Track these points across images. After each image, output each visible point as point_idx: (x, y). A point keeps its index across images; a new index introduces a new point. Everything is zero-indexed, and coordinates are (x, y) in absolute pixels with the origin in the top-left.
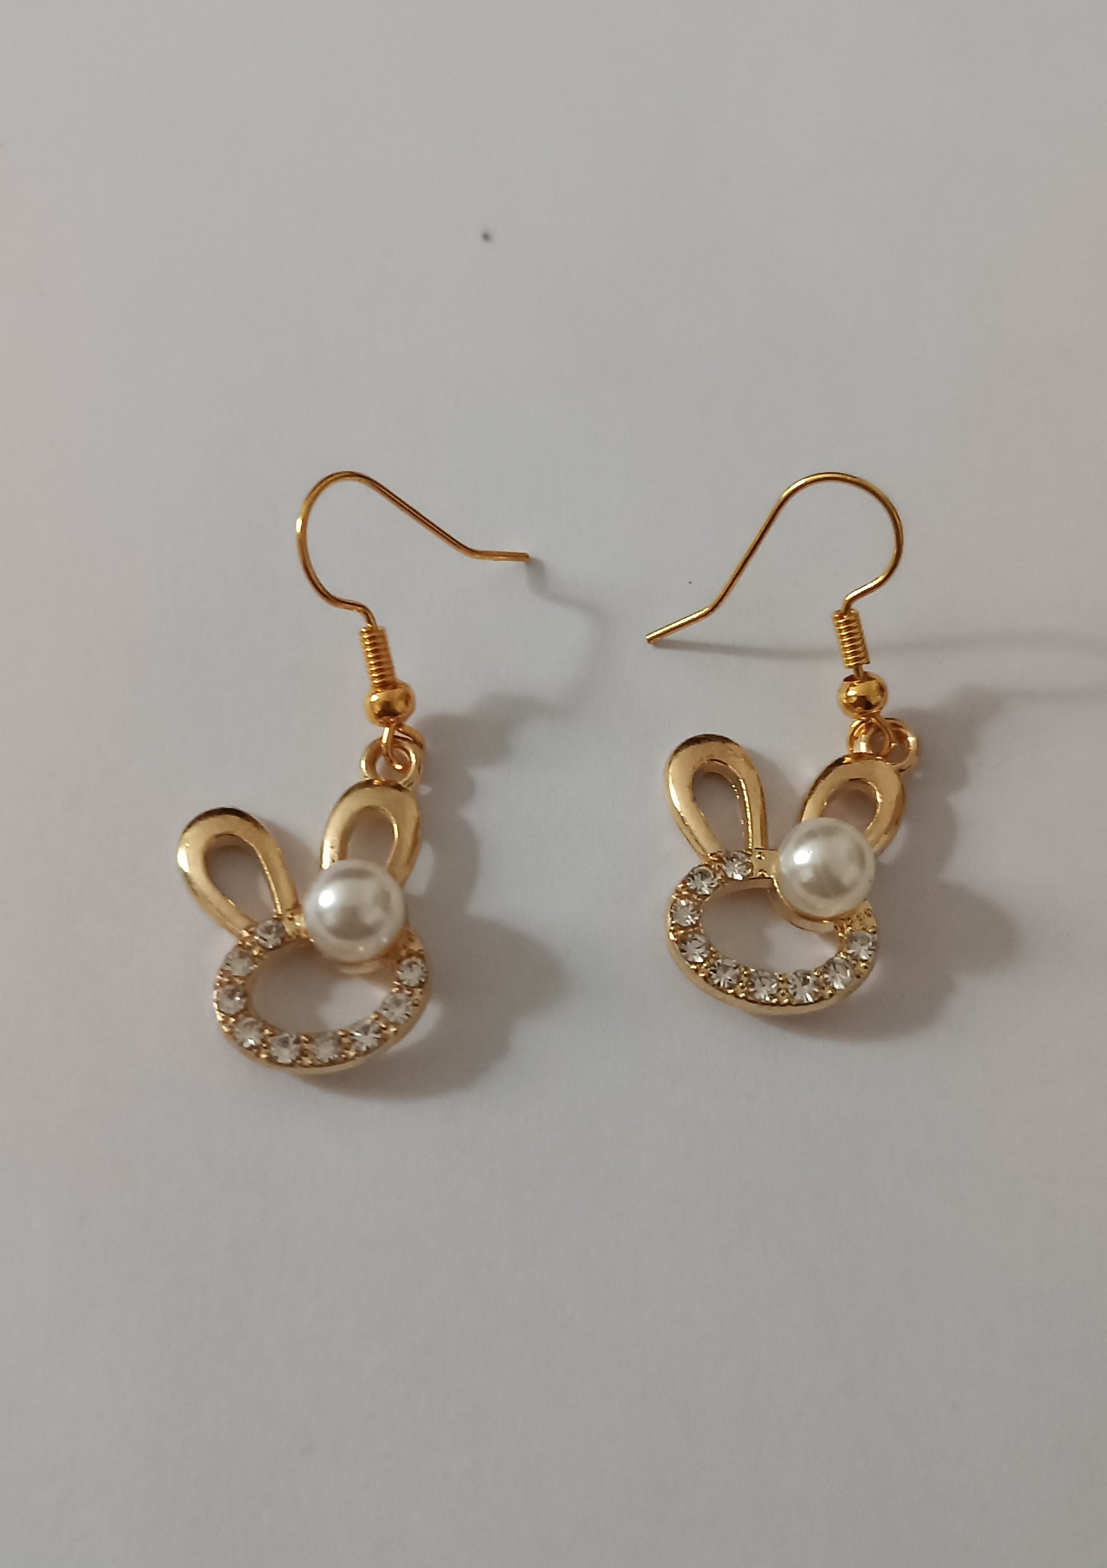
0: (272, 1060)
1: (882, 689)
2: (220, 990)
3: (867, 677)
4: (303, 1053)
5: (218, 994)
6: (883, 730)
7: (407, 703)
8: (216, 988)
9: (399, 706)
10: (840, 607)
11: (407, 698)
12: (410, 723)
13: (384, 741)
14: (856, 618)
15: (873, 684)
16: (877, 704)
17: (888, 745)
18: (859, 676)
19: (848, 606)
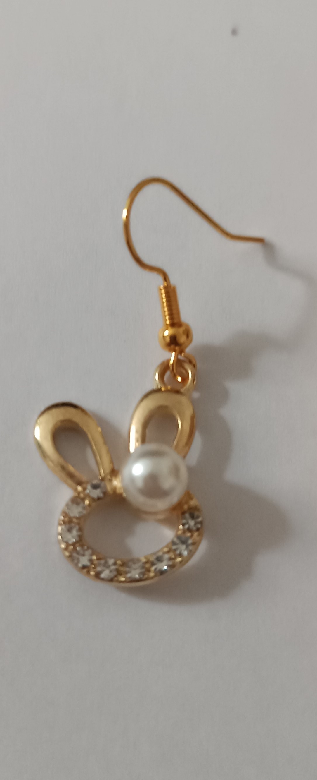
0: (97, 575)
2: (63, 526)
4: (119, 573)
5: (62, 529)
7: (188, 336)
8: (60, 525)
9: (182, 339)
11: (188, 334)
12: (188, 350)
13: (171, 362)
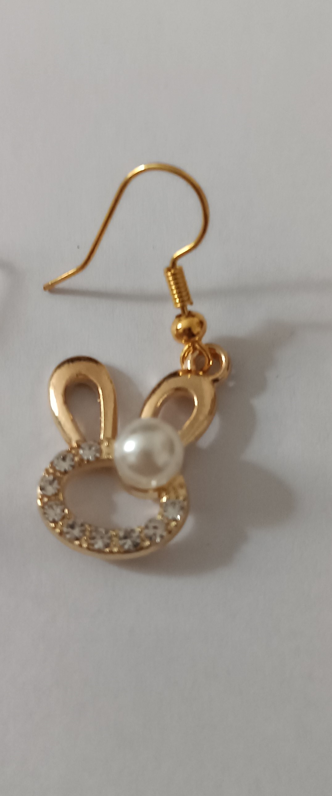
1: (201, 323)
3: (190, 315)
6: (204, 353)
10: (168, 264)
14: (181, 271)
15: (196, 320)
16: (198, 333)
17: (207, 362)
18: (185, 314)
19: (174, 262)
